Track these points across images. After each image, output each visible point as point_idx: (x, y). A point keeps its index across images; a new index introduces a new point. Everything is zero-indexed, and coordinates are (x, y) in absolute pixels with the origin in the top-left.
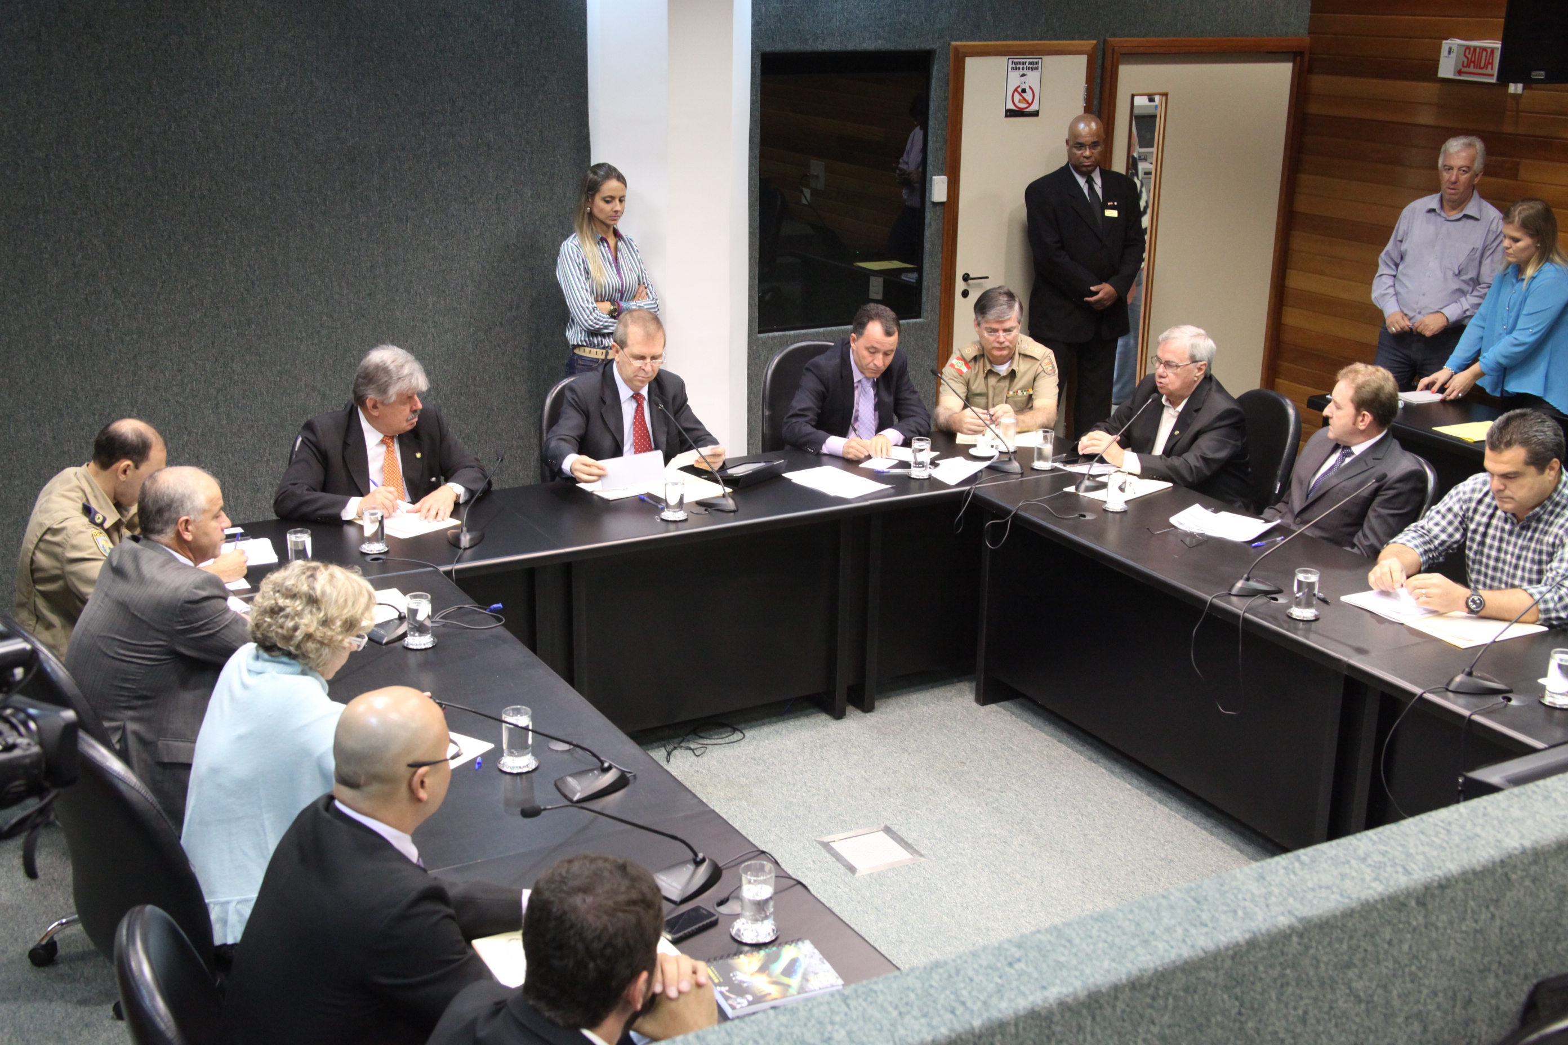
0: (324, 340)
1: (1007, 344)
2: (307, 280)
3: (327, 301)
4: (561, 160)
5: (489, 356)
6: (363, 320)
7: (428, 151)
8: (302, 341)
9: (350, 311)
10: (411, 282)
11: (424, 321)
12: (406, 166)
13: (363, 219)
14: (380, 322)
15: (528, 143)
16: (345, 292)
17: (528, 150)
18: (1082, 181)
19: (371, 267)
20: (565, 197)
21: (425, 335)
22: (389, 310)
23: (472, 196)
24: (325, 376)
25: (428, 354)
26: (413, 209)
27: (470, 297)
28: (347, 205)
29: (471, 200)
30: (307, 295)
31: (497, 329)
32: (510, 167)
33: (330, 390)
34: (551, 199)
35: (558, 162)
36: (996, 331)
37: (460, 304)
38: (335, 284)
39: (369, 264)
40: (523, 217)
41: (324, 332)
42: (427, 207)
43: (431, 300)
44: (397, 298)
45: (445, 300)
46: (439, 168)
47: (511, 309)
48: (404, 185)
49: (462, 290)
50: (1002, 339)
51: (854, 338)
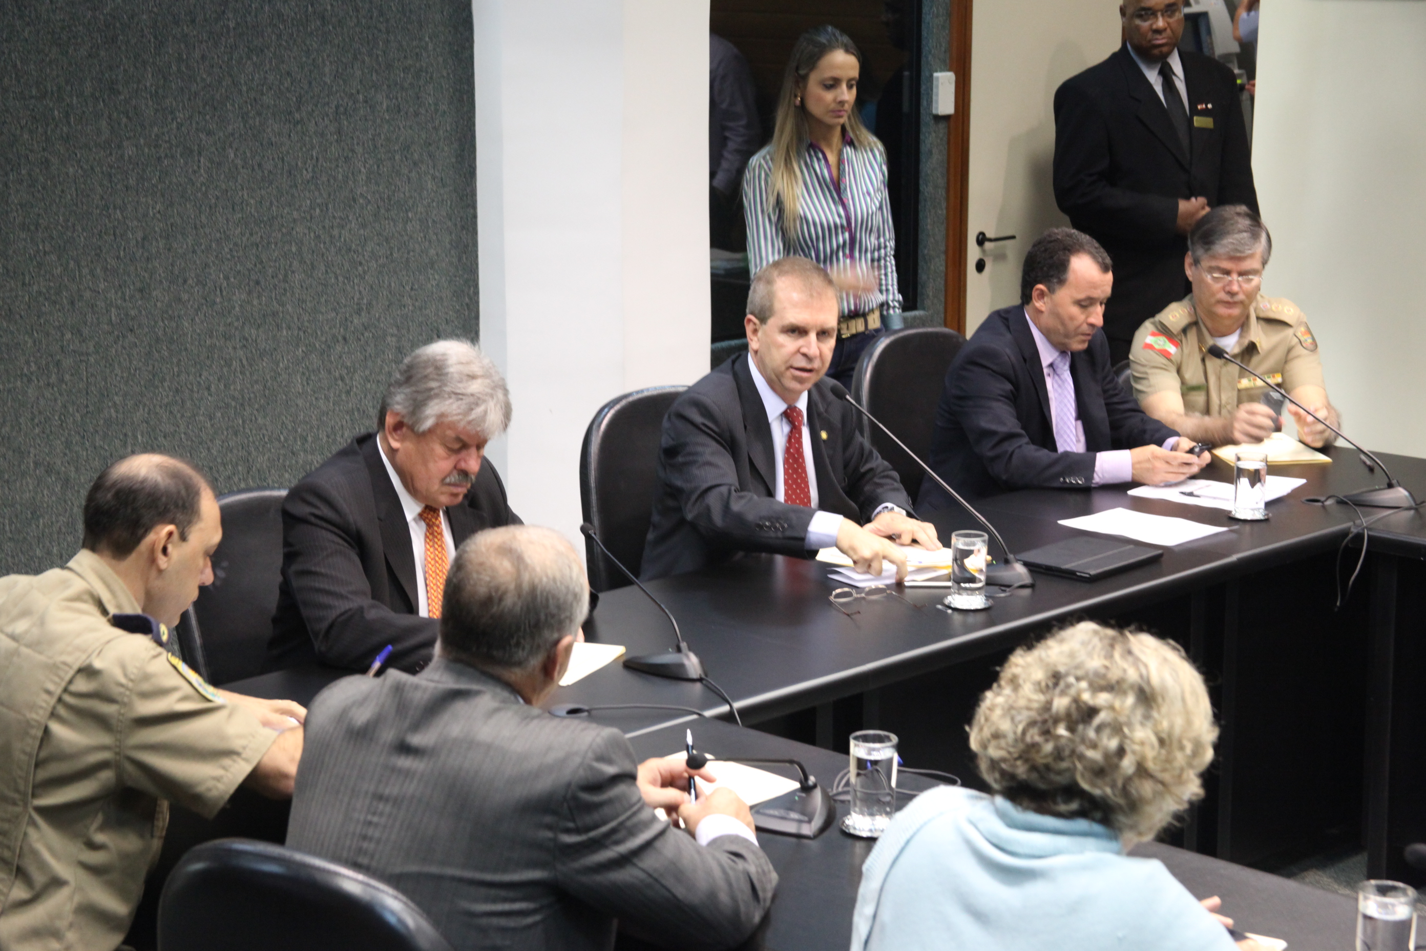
0: (67, 377)
1: (1241, 297)
2: (40, 265)
3: (72, 303)
4: (431, 46)
5: (327, 398)
6: (131, 338)
7: (232, 25)
8: (30, 380)
9: (110, 322)
10: (207, 265)
11: (227, 337)
12: (197, 54)
13: (130, 151)
14: (158, 340)
15: (381, 14)
16: (102, 286)
17: (383, 27)
18: (1153, 77)
19: (144, 239)
20: (436, 111)
21: (228, 364)
22: (171, 318)
23: (298, 109)
24: (68, 444)
25: (233, 398)
26: (209, 133)
27: (297, 291)
28: (104, 124)
29: (297, 116)
30: (40, 293)
31: (339, 348)
32: (355, 58)
33: (77, 470)
34: (417, 114)
35: (426, 49)
36: (1228, 272)
37: (283, 305)
38: (85, 271)
39: (140, 235)
40: (375, 147)
41: (68, 362)
42: (230, 128)
43: (239, 296)
44: (185, 297)
45: (259, 297)
46: (249, 58)
47: (359, 312)
48: (194, 88)
49: (285, 280)
50: (1235, 288)
51: (1042, 291)
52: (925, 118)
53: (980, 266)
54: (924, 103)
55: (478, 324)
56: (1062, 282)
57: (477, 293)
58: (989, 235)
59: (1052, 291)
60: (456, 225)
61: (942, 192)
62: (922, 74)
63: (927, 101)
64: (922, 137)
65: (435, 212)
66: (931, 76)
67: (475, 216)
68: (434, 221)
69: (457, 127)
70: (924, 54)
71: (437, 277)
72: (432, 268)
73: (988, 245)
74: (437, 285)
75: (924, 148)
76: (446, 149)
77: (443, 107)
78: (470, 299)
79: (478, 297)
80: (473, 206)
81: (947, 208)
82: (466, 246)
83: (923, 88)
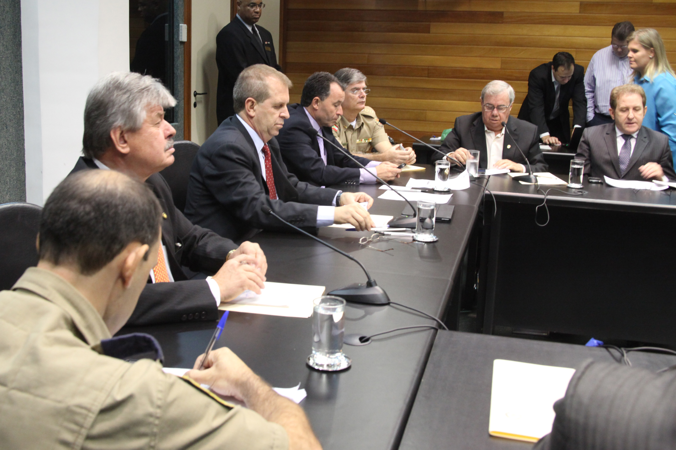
18: (250, 29)
51: (317, 100)
52: (176, 43)
53: (195, 105)
54: (176, 36)
55: (23, 122)
56: (327, 95)
57: (23, 106)
58: (198, 92)
59: (322, 99)
60: (13, 70)
61: (182, 74)
62: (175, 24)
63: (177, 35)
64: (175, 51)
65: (4, 63)
66: (179, 25)
67: (21, 67)
68: (4, 68)
69: (13, 20)
70: (175, 16)
71: (5, 97)
72: (3, 92)
73: (197, 96)
74: (6, 101)
75: (176, 55)
76: (8, 30)
77: (7, 9)
78: (20, 109)
79: (23, 108)
80: (20, 61)
81: (184, 81)
82: (18, 82)
83: (175, 30)
